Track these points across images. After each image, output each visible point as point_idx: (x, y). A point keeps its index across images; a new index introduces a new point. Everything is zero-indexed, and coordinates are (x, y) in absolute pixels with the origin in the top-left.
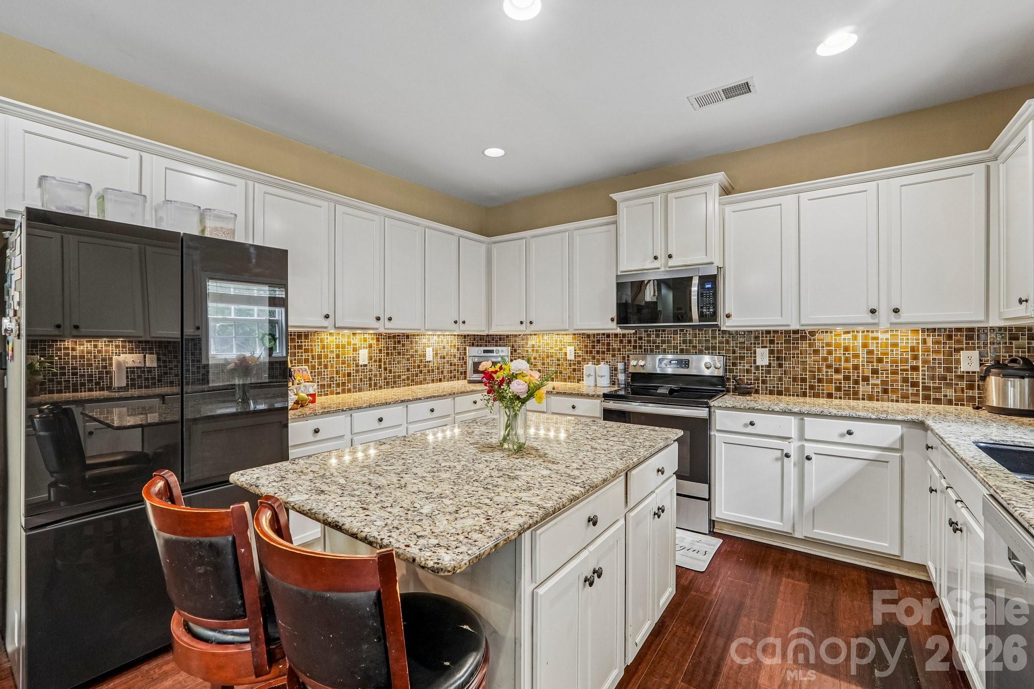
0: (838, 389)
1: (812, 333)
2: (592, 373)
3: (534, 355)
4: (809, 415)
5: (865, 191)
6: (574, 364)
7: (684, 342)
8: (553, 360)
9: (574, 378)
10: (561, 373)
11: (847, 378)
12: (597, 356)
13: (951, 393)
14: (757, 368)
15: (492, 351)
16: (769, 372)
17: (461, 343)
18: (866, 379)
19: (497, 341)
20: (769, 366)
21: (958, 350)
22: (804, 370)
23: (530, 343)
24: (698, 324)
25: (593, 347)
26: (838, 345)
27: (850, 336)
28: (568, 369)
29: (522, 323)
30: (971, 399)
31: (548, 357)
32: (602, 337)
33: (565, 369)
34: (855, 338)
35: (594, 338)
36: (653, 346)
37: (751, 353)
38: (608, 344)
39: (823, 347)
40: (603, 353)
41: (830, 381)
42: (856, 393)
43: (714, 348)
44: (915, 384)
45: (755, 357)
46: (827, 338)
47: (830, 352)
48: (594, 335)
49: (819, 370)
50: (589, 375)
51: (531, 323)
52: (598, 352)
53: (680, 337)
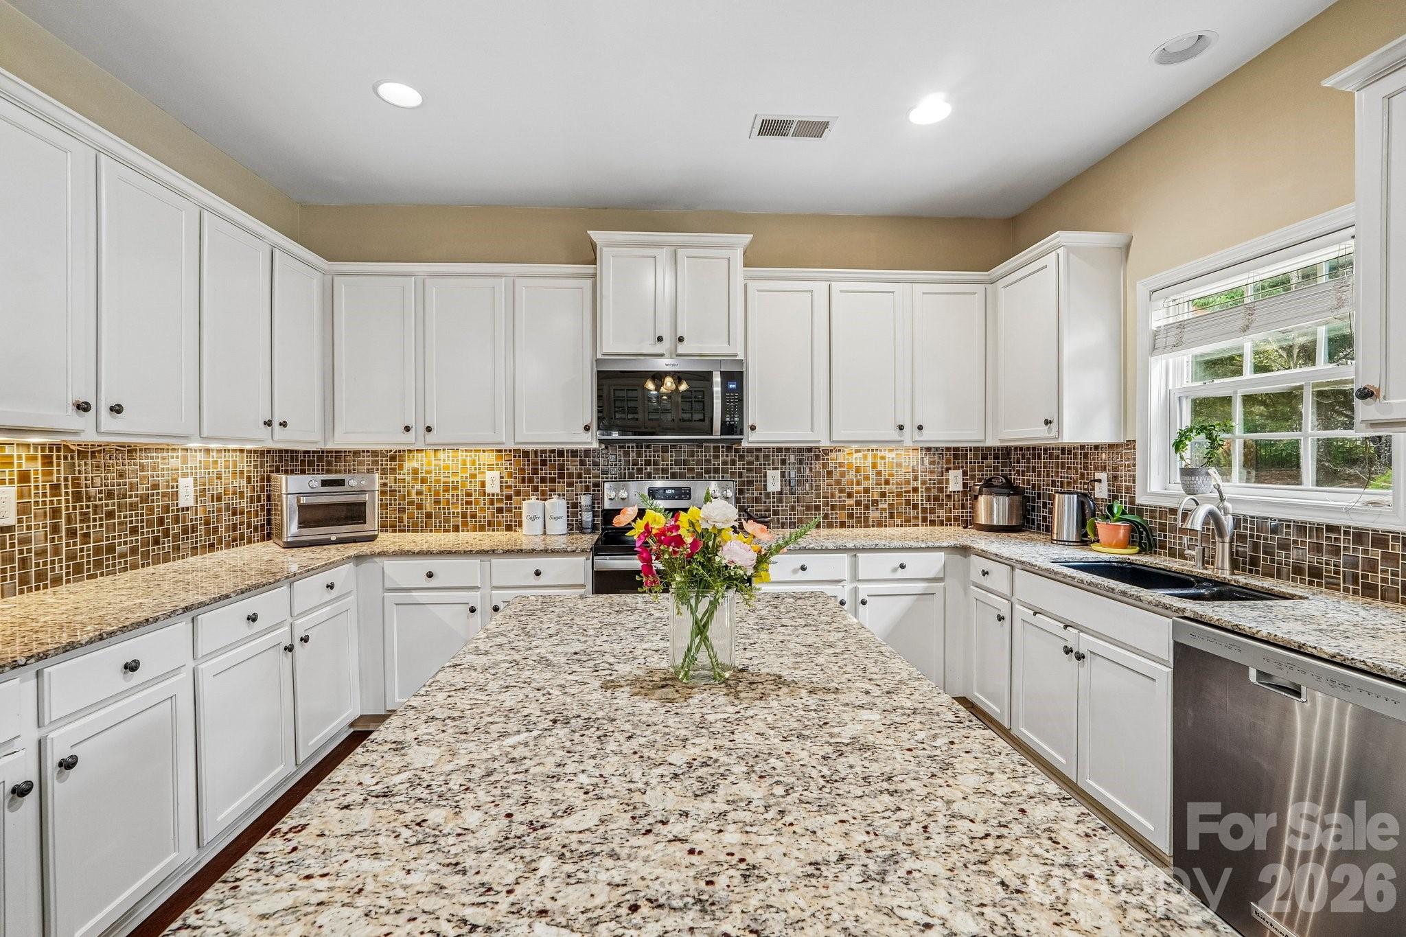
0: (850, 516)
1: (827, 452)
2: (540, 514)
3: (418, 487)
4: (865, 550)
5: (893, 292)
6: (499, 500)
7: (678, 463)
8: (457, 495)
9: (499, 524)
10: (474, 516)
11: (858, 503)
12: (542, 487)
13: (942, 513)
14: (768, 495)
15: (341, 483)
16: (780, 500)
17: (255, 466)
18: (875, 502)
19: (329, 464)
20: (780, 493)
21: (948, 469)
22: (818, 496)
23: (407, 465)
24: (719, 437)
25: (535, 471)
26: (850, 466)
27: (860, 455)
28: (489, 508)
29: (407, 429)
30: (957, 519)
31: (447, 490)
32: (550, 457)
33: (482, 509)
34: (865, 457)
35: (536, 456)
36: (633, 469)
37: (761, 477)
38: (561, 467)
39: (836, 468)
40: (552, 480)
41: (843, 508)
42: (867, 519)
43: (716, 471)
44: (915, 507)
45: (765, 481)
46: (840, 457)
47: (843, 474)
48: (536, 452)
49: (833, 495)
50: (534, 518)
51: (429, 429)
52: (543, 480)
53: (672, 456)
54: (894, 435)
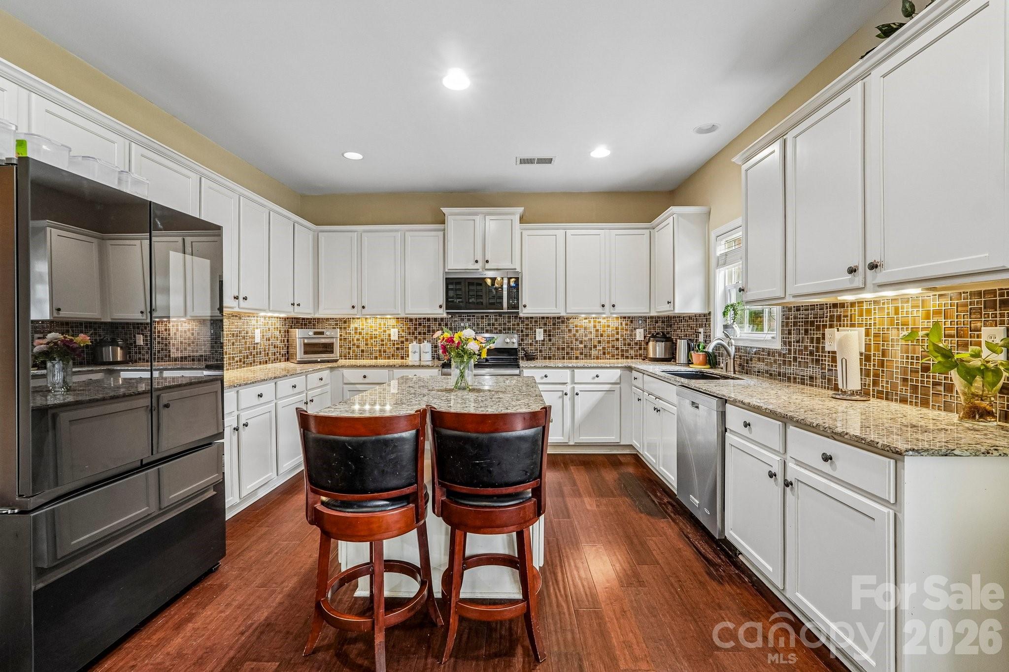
0: (581, 354)
1: (568, 319)
2: (418, 350)
3: (357, 336)
4: (578, 368)
5: (599, 235)
6: (398, 344)
7: (489, 325)
8: (377, 341)
9: (398, 356)
10: (385, 352)
11: (585, 347)
12: (419, 337)
13: (632, 352)
14: (536, 342)
15: (322, 333)
16: (543, 345)
17: (283, 325)
18: (595, 347)
19: (314, 325)
20: (544, 341)
21: (635, 329)
22: (563, 342)
23: (352, 326)
24: (506, 311)
25: (416, 329)
26: (581, 326)
27: (587, 321)
28: (392, 348)
29: (353, 307)
30: (640, 355)
31: (371, 338)
32: (423, 321)
33: (389, 348)
34: (590, 322)
35: (416, 321)
37: (533, 332)
38: (429, 327)
39: (573, 327)
40: (424, 333)
41: (577, 349)
42: (590, 356)
43: (509, 329)
44: (617, 349)
45: (535, 334)
46: (576, 322)
47: (577, 331)
48: (416, 319)
49: (572, 342)
50: (415, 352)
51: (363, 307)
52: (420, 333)
53: (486, 321)
54: (600, 310)
